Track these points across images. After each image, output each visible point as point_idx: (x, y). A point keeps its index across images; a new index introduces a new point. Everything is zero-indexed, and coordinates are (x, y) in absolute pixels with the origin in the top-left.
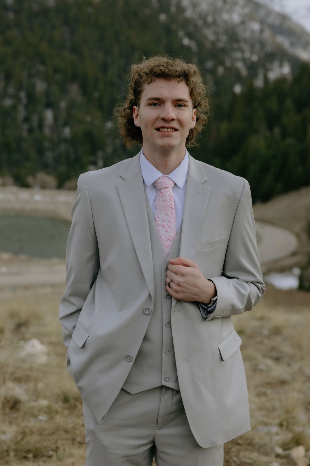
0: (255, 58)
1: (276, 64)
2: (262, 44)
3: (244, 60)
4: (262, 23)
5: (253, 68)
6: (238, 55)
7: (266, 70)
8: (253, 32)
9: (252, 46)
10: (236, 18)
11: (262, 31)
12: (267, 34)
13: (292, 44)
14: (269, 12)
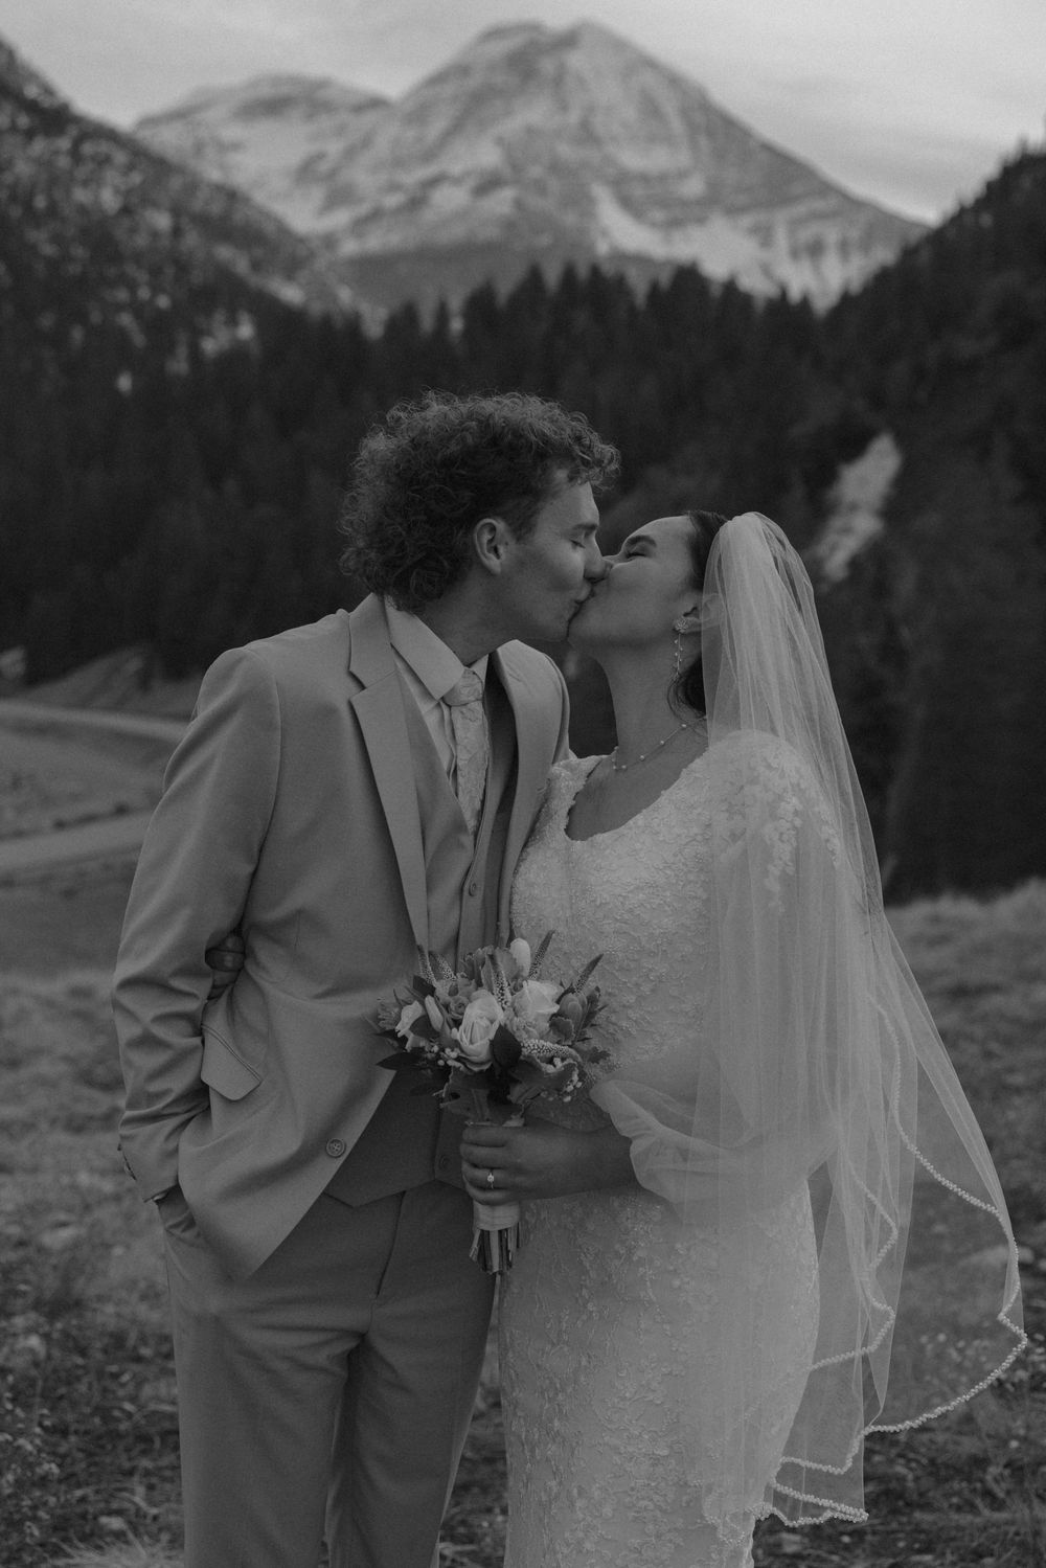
0: (163, 302)
1: (219, 317)
2: (182, 266)
3: (137, 309)
4: (176, 212)
5: (159, 327)
6: (122, 295)
7: (197, 333)
8: (155, 235)
9: (155, 272)
10: (109, 200)
11: (177, 232)
12: (192, 240)
13: (256, 266)
14: (193, 185)
